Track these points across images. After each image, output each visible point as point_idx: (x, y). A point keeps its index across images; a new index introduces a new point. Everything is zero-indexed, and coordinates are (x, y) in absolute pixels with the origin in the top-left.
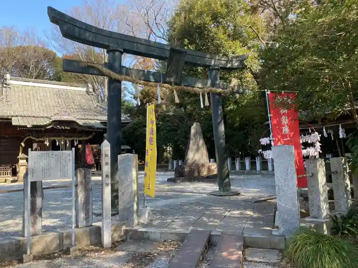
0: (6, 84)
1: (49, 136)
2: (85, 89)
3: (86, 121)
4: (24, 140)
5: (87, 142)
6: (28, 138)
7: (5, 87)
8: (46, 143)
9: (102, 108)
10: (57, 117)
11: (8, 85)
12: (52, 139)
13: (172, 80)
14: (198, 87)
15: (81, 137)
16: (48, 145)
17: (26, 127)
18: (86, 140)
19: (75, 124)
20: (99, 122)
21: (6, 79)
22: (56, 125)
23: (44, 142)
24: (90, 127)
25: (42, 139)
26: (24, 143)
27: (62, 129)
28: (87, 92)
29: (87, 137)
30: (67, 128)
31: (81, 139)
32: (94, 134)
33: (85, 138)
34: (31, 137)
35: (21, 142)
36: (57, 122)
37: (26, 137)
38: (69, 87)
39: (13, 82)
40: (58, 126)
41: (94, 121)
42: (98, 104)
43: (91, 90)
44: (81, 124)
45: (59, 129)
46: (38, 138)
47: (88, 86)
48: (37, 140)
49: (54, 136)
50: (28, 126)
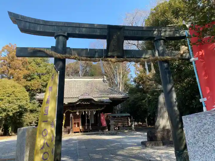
1: (79, 109)
2: (102, 79)
3: (101, 98)
5: (101, 112)
6: (67, 110)
8: (77, 113)
9: (112, 90)
10: (82, 97)
15: (98, 108)
16: (78, 114)
20: (108, 98)
22: (81, 102)
25: (75, 111)
26: (65, 114)
28: (104, 81)
31: (97, 110)
32: (105, 106)
33: (100, 109)
34: (69, 110)
35: (64, 113)
36: (83, 100)
38: (93, 79)
40: (83, 103)
41: (106, 98)
42: (109, 87)
43: (105, 79)
44: (96, 100)
45: (84, 104)
46: (72, 110)
47: (104, 77)
48: (72, 112)
49: (81, 109)
50: (66, 104)
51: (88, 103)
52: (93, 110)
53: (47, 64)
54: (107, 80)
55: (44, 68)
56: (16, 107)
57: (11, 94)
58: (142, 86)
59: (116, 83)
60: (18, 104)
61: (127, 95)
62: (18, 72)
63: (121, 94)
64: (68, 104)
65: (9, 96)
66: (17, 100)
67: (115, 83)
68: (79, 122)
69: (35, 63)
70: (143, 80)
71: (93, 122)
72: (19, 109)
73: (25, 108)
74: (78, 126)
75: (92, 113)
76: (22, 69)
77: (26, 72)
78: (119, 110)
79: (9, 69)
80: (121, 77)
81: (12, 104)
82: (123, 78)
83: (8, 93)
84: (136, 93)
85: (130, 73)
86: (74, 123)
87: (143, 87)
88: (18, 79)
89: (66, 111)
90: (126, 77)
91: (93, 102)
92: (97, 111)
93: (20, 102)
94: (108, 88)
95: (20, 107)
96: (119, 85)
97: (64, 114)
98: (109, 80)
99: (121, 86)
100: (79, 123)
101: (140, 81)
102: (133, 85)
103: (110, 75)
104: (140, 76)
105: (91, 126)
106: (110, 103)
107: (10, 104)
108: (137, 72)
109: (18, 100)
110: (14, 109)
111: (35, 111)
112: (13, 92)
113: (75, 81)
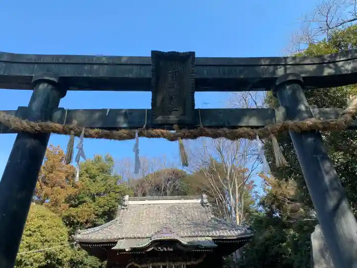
0: (124, 206)
1: (153, 262)
2: (199, 201)
6: (129, 265)
7: (124, 209)
10: (157, 236)
11: (126, 206)
12: (156, 264)
13: (173, 118)
14: (247, 127)
15: (189, 261)
17: (124, 250)
19: (178, 244)
20: (210, 239)
21: (124, 201)
22: (157, 246)
24: (197, 247)
25: (145, 265)
27: (164, 251)
28: (202, 204)
29: (195, 261)
31: (189, 263)
32: (205, 256)
33: (194, 263)
34: (133, 263)
36: (159, 243)
37: (129, 263)
39: (131, 203)
40: (160, 248)
41: (205, 238)
42: (213, 216)
43: (205, 201)
44: (185, 243)
45: (161, 251)
46: (141, 264)
47: (202, 197)
49: (158, 262)
50: (127, 250)
51: (170, 248)
52: (180, 263)
53: (108, 177)
54: (210, 202)
55: (102, 183)
56: (40, 256)
57: (35, 231)
58: (278, 214)
59: (229, 208)
60: (44, 251)
61: (249, 231)
62: (57, 191)
63: (236, 230)
64: (130, 251)
65: (30, 235)
66: (43, 242)
67: (226, 209)
69: (87, 175)
70: (278, 200)
72: (46, 259)
73: (58, 259)
76: (65, 185)
77: (71, 191)
78: (237, 264)
79: (44, 187)
80: (237, 197)
81: (33, 251)
82: (240, 198)
83: (30, 230)
84: (267, 227)
85: (254, 190)
87: (280, 215)
88: (56, 203)
90: (247, 197)
91: (179, 247)
93: (49, 247)
94: (210, 218)
95: (48, 256)
96: (234, 212)
98: (214, 203)
99: (237, 214)
101: (273, 203)
102: (262, 211)
103: (215, 193)
104: (271, 194)
106: (214, 248)
107: (30, 250)
108: (267, 187)
109: (46, 243)
110: (36, 261)
111: (81, 263)
112: (38, 227)
113: (150, 204)
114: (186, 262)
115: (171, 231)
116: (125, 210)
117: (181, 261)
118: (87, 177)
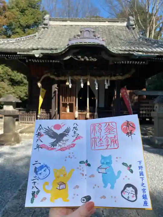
0: (44, 25)
2: (125, 24)
4: (41, 80)
6: (45, 76)
7: (44, 28)
8: (67, 83)
11: (47, 25)
12: (76, 78)
15: (115, 76)
16: (70, 87)
18: (121, 81)
21: (45, 19)
22: (76, 54)
23: (65, 81)
25: (62, 78)
26: (42, 83)
27: (85, 61)
28: (128, 26)
29: (121, 76)
30: (92, 59)
31: (114, 78)
32: (133, 71)
33: (120, 78)
34: (49, 75)
35: (38, 82)
39: (52, 23)
40: (80, 57)
45: (82, 61)
46: (58, 76)
47: (129, 19)
48: (56, 79)
49: (77, 75)
50: (37, 56)
51: (93, 57)
52: (103, 78)
68: (72, 102)
71: (102, 105)
74: (71, 110)
75: (101, 85)
86: (63, 104)
89: (43, 78)
91: (105, 56)
92: (112, 82)
97: (39, 85)
100: (72, 104)
105: (98, 112)
113: (71, 26)
114: (111, 76)
115: (95, 36)
116: (46, 29)
117: (104, 76)
118: (17, 11)
